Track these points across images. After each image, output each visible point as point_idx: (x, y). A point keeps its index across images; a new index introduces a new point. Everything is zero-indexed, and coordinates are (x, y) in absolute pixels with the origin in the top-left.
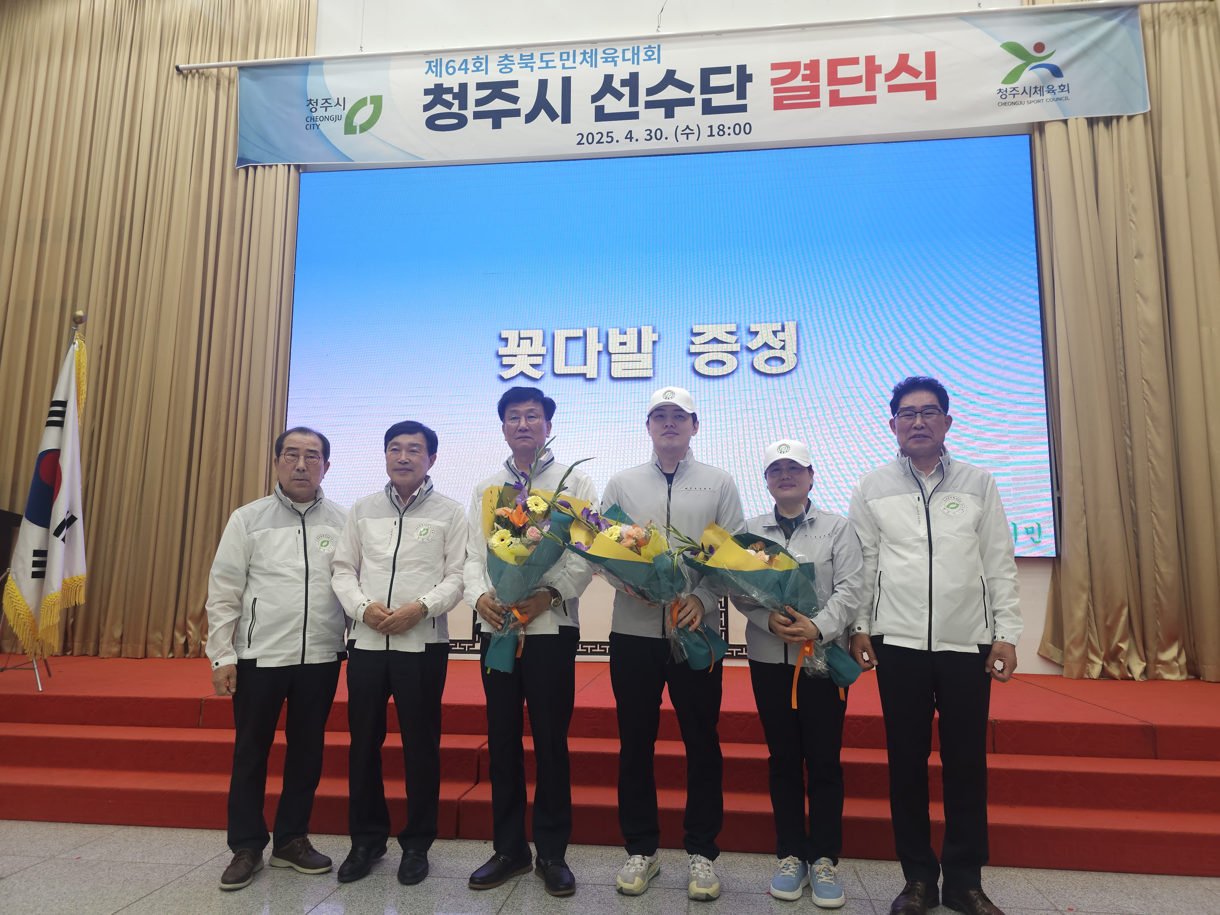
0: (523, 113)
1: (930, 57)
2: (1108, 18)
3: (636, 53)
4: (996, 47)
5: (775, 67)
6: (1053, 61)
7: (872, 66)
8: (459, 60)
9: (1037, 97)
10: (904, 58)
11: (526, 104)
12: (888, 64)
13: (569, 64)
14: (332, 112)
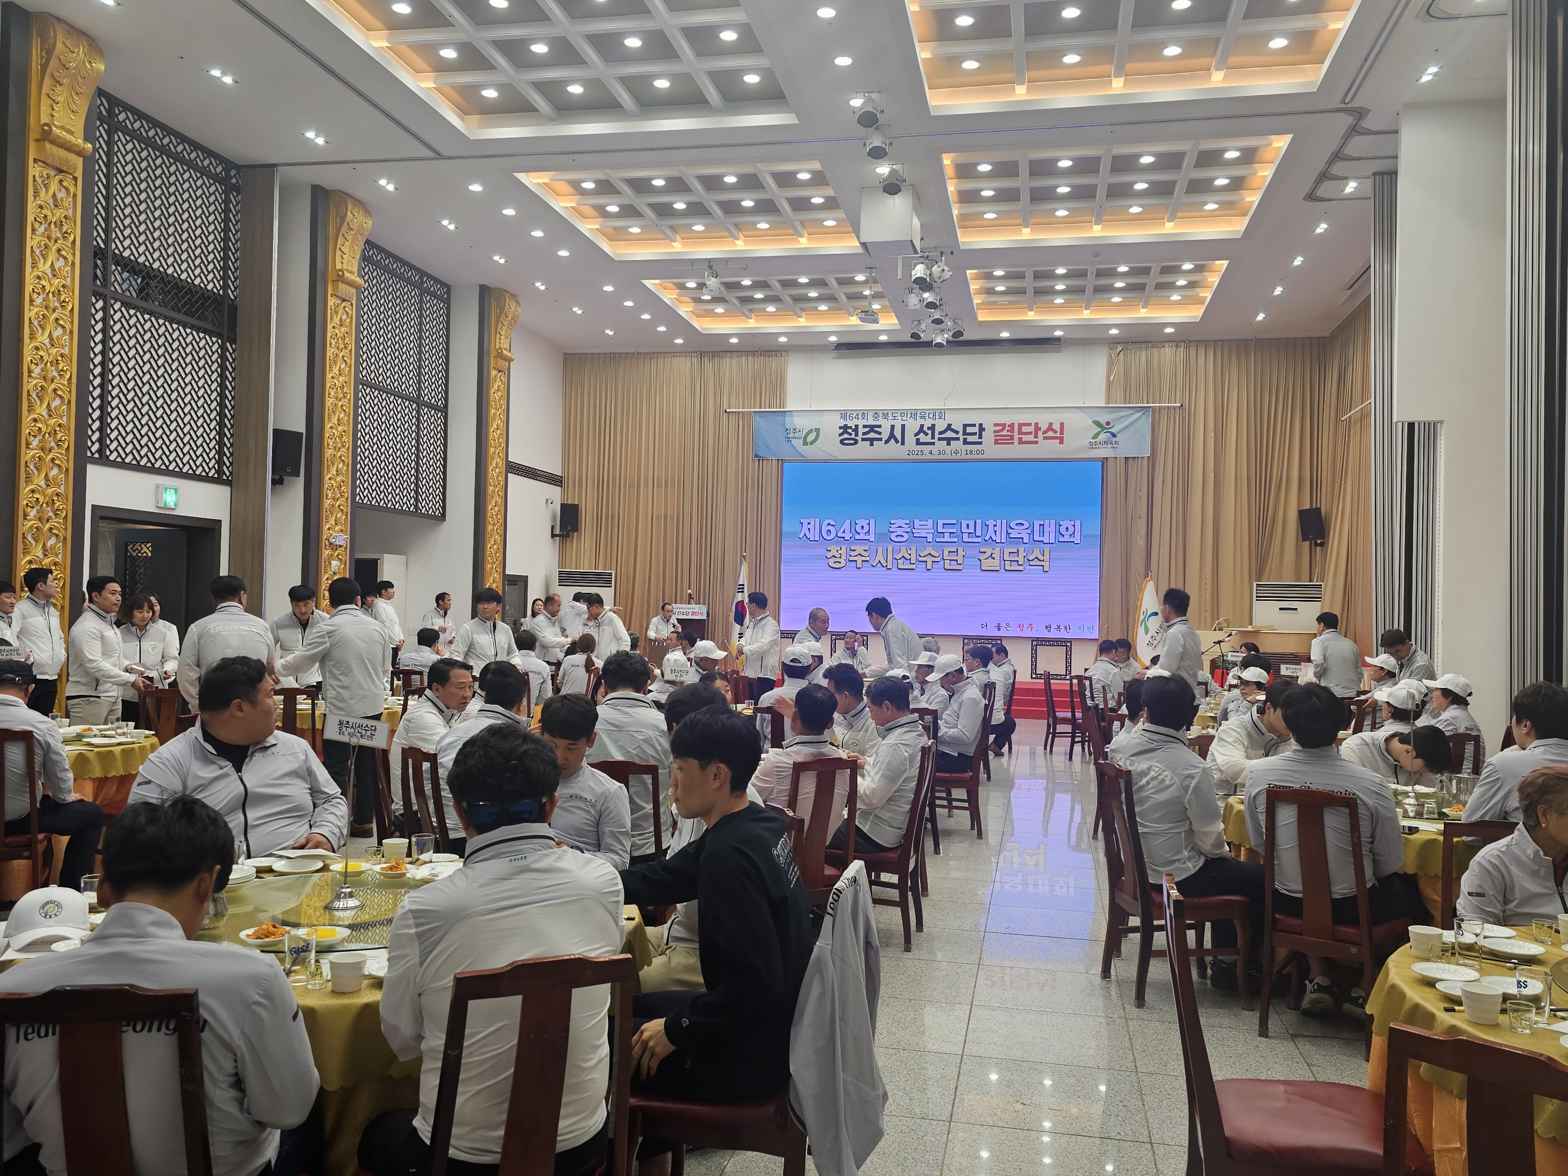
0: (884, 440)
1: (1062, 425)
2: (1138, 412)
3: (934, 415)
4: (1090, 422)
5: (995, 425)
6: (1113, 430)
7: (1037, 428)
8: (855, 414)
9: (1105, 446)
10: (1051, 424)
11: (885, 435)
12: (1044, 427)
13: (904, 418)
14: (796, 435)
